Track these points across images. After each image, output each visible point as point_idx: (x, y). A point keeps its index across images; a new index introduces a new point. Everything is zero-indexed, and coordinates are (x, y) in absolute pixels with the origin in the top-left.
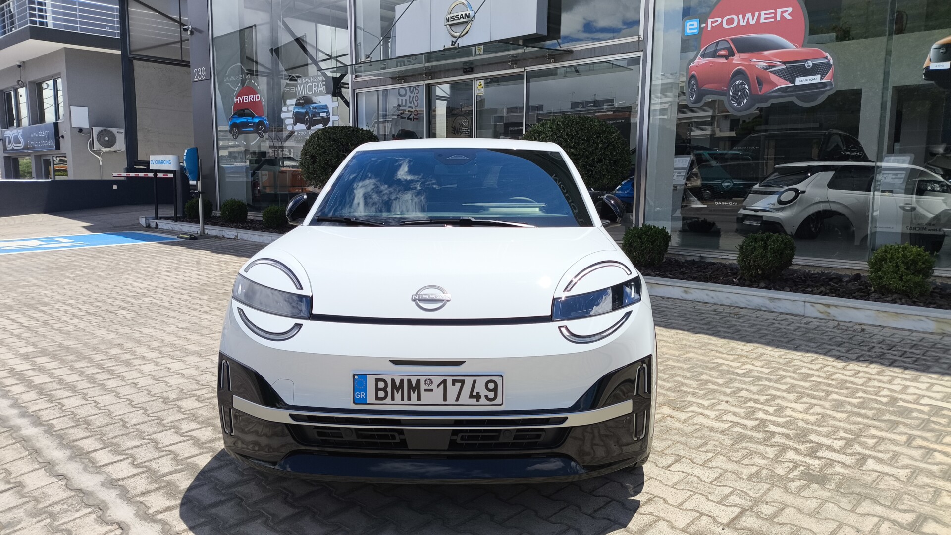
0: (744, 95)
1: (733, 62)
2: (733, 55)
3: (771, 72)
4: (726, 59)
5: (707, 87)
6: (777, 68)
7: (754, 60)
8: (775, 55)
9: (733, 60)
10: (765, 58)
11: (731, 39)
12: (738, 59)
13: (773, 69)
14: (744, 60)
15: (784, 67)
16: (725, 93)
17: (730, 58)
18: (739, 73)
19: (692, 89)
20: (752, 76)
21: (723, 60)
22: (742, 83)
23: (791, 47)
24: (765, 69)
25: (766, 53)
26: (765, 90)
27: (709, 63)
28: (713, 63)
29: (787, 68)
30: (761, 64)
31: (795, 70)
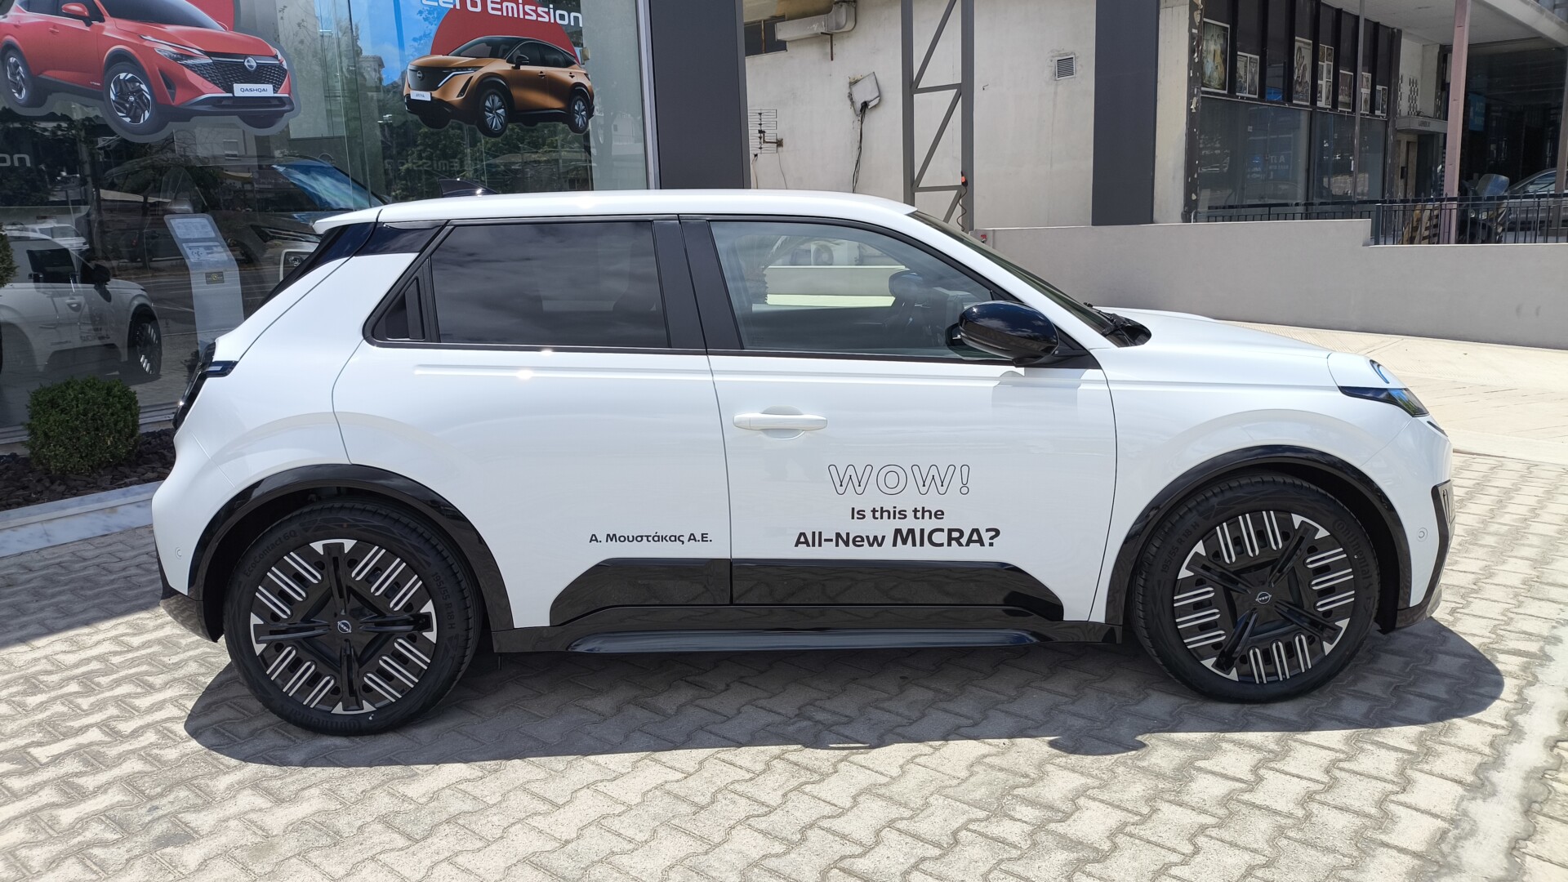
0: (142, 104)
1: (105, 33)
2: (102, 20)
3: (187, 66)
4: (88, 24)
5: (50, 75)
6: (197, 62)
7: (149, 38)
8: (189, 36)
9: (102, 28)
10: (168, 38)
12: (113, 28)
13: (190, 62)
14: (127, 33)
15: (208, 60)
16: (100, 95)
17: (95, 22)
18: (121, 59)
19: (14, 75)
20: (151, 69)
21: (79, 25)
22: (132, 80)
23: (216, 28)
24: (176, 60)
25: (170, 29)
26: (180, 98)
27: (47, 24)
28: (55, 26)
29: (214, 63)
30: (165, 49)
31: (227, 69)
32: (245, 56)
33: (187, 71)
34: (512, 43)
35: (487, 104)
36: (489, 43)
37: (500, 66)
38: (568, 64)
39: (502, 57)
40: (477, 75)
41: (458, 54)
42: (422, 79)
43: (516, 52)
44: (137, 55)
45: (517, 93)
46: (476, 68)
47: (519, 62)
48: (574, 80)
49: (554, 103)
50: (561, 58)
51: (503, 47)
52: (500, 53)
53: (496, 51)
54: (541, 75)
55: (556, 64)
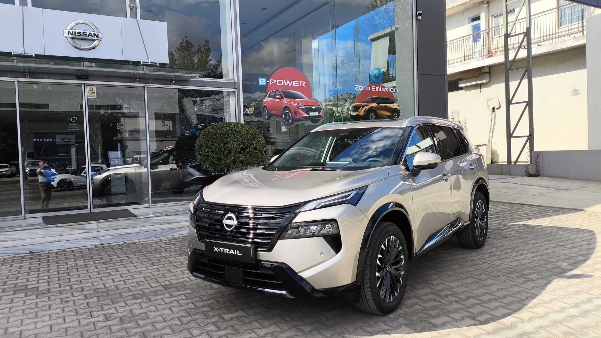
0: (289, 118)
3: (300, 109)
4: (280, 100)
5: (272, 112)
6: (302, 107)
7: (292, 102)
8: (300, 101)
9: (283, 101)
10: (296, 102)
11: (282, 91)
12: (285, 100)
13: (300, 108)
14: (288, 102)
15: (304, 107)
16: (281, 116)
17: (282, 100)
18: (286, 108)
19: (265, 113)
20: (292, 110)
21: (278, 100)
22: (288, 113)
23: (307, 99)
24: (298, 107)
25: (297, 100)
26: (298, 117)
27: (272, 100)
28: (274, 101)
29: (306, 108)
30: (295, 105)
31: (308, 109)
32: (313, 106)
33: (300, 110)
34: (378, 98)
35: (370, 115)
36: (372, 99)
37: (374, 105)
38: (393, 103)
39: (375, 102)
40: (368, 107)
41: (363, 102)
42: (354, 109)
43: (379, 100)
44: (290, 107)
45: (378, 112)
46: (368, 106)
47: (379, 103)
48: (395, 107)
49: (388, 114)
50: (391, 101)
51: (375, 99)
52: (374, 101)
53: (373, 100)
54: (385, 106)
55: (390, 103)
